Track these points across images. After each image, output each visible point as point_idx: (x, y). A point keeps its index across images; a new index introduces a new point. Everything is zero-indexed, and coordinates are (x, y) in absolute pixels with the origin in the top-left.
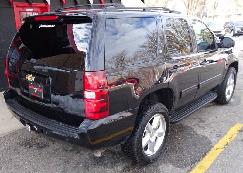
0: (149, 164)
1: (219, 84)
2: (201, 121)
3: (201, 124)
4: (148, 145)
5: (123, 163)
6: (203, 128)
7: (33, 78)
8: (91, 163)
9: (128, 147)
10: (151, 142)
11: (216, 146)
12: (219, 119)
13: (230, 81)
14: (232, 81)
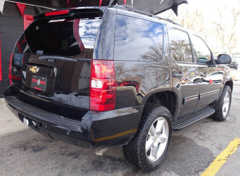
0: (151, 171)
1: (216, 100)
2: (200, 134)
3: (201, 137)
4: (150, 149)
5: (124, 168)
6: (203, 140)
7: (38, 70)
8: (89, 168)
9: (130, 149)
10: (153, 147)
11: (218, 158)
12: (218, 133)
13: (226, 99)
14: (228, 99)
